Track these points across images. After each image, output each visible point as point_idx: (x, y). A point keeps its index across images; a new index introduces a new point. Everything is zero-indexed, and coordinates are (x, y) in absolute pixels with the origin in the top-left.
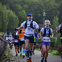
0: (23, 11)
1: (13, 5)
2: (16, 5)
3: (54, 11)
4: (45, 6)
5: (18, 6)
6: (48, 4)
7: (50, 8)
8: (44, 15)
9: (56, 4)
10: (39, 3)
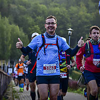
0: (35, 26)
1: (20, 17)
2: (25, 16)
3: (86, 26)
4: (71, 18)
5: (28, 18)
6: (76, 14)
7: (79, 21)
8: (69, 32)
9: (89, 14)
10: (61, 14)
